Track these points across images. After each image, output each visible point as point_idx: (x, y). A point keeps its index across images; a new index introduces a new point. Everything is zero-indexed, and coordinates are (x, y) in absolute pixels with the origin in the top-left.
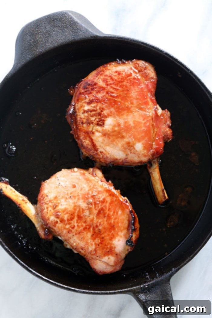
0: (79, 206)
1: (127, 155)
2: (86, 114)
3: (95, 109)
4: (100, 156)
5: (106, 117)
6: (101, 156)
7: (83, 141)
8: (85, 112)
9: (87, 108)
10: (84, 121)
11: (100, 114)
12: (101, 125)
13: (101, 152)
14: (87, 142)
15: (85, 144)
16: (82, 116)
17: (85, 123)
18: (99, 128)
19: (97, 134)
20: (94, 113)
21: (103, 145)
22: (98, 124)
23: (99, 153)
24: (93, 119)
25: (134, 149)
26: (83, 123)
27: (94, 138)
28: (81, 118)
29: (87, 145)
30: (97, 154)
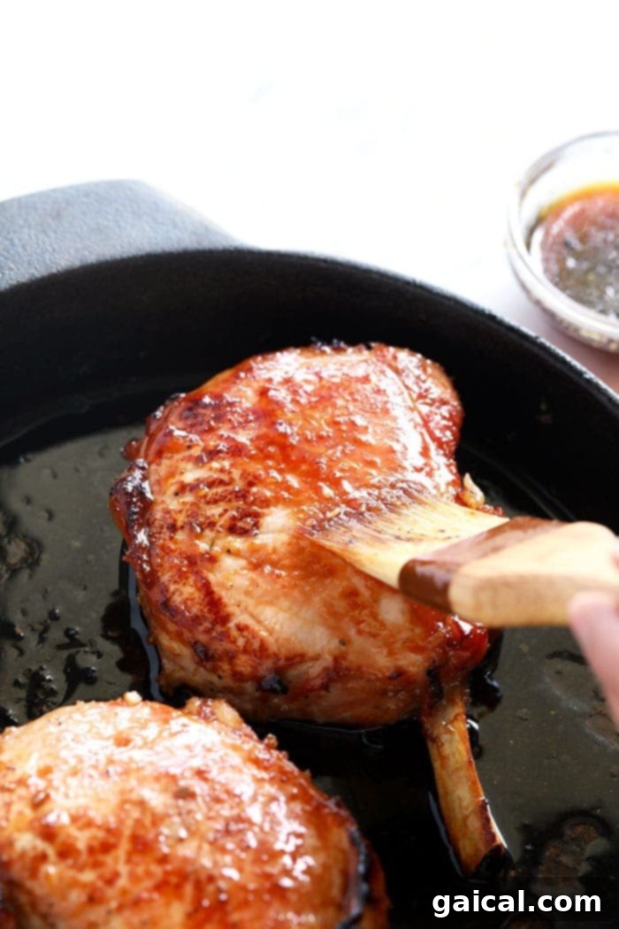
0: (142, 804)
1: (343, 642)
2: (189, 498)
3: (225, 477)
4: (234, 642)
5: (266, 503)
6: (241, 642)
7: (172, 587)
8: (183, 489)
9: (191, 475)
10: (181, 519)
11: (242, 495)
12: (244, 533)
13: (241, 628)
14: (185, 593)
15: (177, 599)
16: (174, 504)
17: (182, 528)
18: (238, 543)
19: (228, 563)
20: (220, 490)
21: (250, 602)
22: (233, 529)
23: (234, 633)
24: (215, 511)
25: (374, 616)
26: (173, 528)
27: (213, 578)
28: (167, 512)
29: (185, 602)
30: (226, 635)
